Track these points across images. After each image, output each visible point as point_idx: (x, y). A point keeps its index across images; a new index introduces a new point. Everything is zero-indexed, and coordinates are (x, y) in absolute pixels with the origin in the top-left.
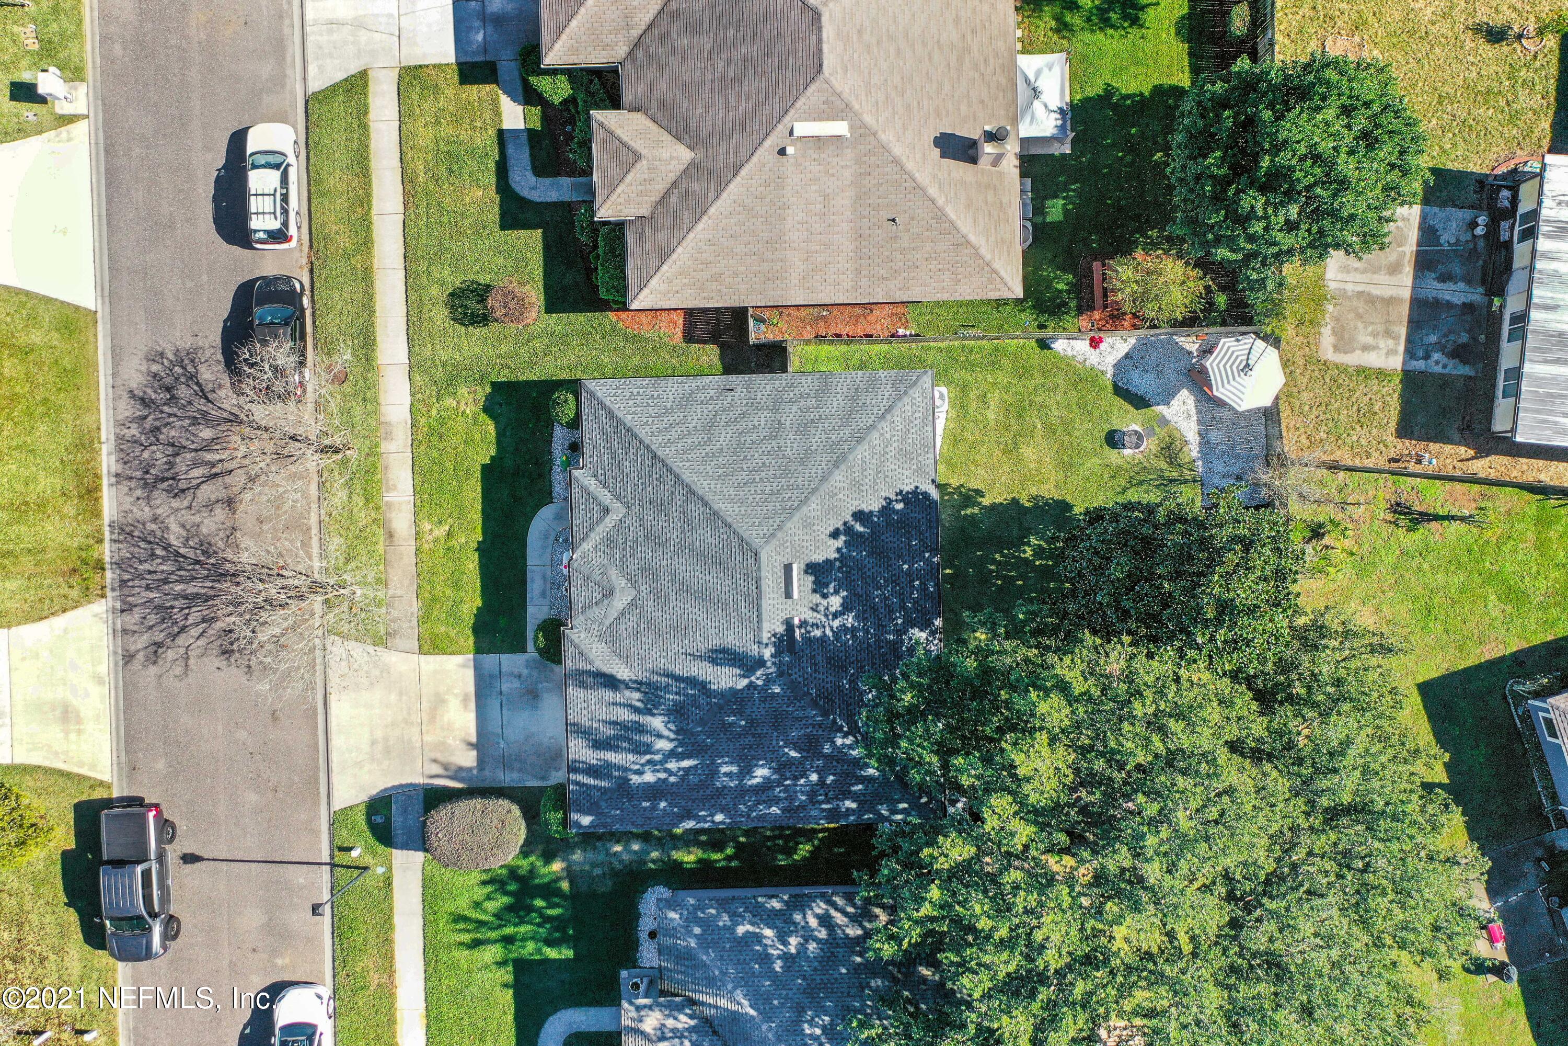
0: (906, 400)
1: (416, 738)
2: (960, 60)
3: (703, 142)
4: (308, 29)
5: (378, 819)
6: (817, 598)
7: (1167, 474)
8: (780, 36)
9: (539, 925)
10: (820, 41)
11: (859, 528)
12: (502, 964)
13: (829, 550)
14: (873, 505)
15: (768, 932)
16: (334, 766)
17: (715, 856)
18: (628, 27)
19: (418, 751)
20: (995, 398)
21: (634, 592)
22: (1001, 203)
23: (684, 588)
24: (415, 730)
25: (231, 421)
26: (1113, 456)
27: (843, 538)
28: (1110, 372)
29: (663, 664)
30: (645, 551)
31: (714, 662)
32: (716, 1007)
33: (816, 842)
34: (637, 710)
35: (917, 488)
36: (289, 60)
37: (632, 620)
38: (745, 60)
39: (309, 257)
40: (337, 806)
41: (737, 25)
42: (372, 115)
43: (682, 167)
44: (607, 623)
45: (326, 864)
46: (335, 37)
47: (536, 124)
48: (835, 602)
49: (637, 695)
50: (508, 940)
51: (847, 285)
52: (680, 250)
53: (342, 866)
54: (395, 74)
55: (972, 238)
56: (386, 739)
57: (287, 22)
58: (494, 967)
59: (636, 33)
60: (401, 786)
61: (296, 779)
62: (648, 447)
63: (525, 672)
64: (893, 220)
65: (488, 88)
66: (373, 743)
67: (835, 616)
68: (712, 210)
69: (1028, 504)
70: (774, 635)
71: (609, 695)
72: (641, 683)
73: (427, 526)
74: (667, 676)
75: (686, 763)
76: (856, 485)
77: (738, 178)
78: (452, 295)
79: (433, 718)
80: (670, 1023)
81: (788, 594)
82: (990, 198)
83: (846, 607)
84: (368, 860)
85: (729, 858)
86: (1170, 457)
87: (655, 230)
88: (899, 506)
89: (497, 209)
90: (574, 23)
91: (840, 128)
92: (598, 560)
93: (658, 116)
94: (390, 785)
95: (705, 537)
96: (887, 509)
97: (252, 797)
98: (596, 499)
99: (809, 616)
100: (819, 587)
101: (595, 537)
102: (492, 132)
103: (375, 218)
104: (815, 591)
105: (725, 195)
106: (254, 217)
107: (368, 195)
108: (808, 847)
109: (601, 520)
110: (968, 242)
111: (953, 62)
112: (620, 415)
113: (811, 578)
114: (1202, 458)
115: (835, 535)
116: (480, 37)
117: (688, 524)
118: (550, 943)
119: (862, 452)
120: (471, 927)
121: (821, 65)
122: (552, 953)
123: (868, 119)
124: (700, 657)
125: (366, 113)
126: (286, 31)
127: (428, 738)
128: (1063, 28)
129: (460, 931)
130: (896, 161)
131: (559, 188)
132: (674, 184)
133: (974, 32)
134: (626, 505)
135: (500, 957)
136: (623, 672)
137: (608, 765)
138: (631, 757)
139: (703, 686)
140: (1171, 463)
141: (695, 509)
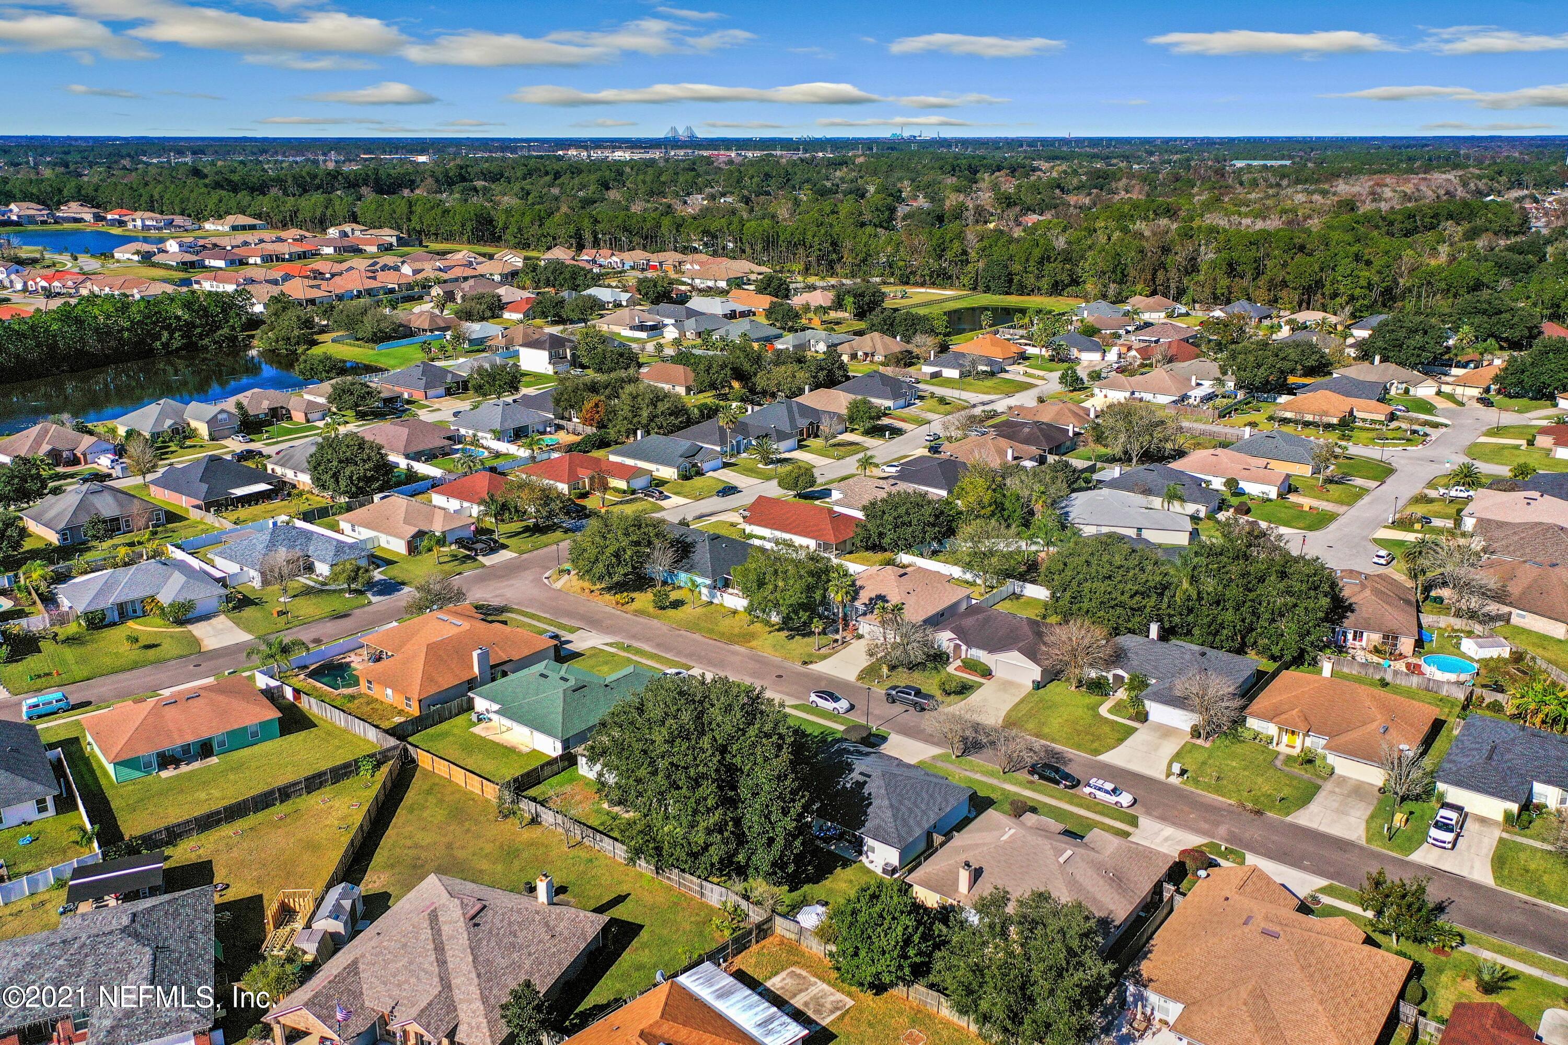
0: (896, 835)
5: (879, 737)
6: (854, 781)
11: (866, 803)
13: (866, 791)
14: (870, 810)
16: (905, 738)
19: (893, 748)
22: (944, 886)
24: (901, 750)
27: (867, 796)
35: (864, 827)
36: (1155, 819)
42: (1118, 823)
48: (848, 786)
54: (1131, 832)
55: (937, 867)
61: (909, 733)
67: (844, 784)
76: (880, 808)
81: (861, 774)
82: (949, 882)
83: (844, 787)
94: (888, 742)
96: (865, 814)
97: (911, 724)
99: (851, 776)
100: (857, 782)
107: (1089, 810)
113: (862, 782)
115: (870, 794)
119: (889, 813)
123: (1001, 843)
127: (896, 750)
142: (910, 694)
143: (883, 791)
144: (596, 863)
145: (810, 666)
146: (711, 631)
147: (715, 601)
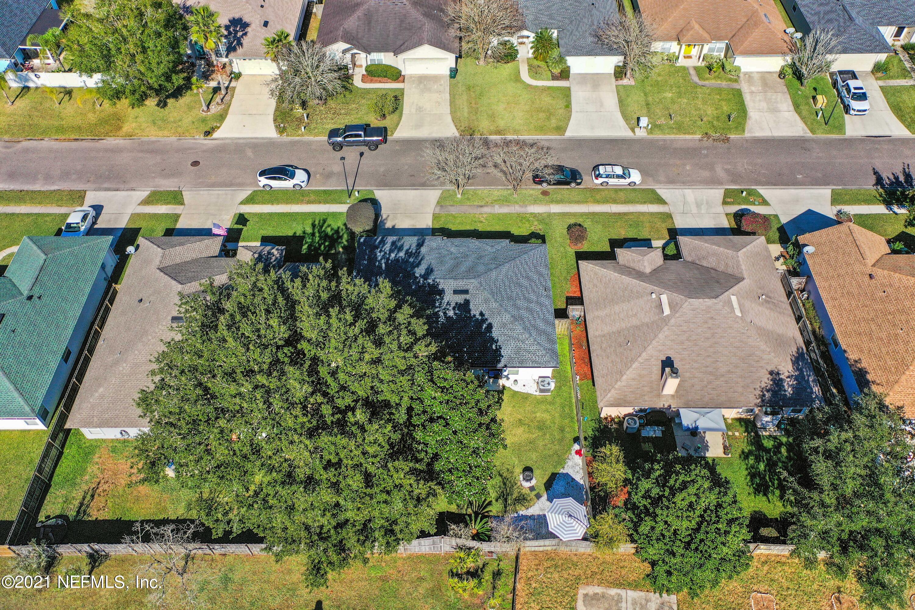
0: (544, 352)
1: (398, 212)
2: (711, 373)
3: (653, 275)
4: (680, 190)
5: (369, 201)
6: (453, 305)
7: (509, 497)
8: (704, 291)
9: (318, 243)
10: (703, 298)
11: (485, 326)
13: (475, 311)
14: (495, 333)
16: (392, 191)
18: (700, 259)
19: (395, 212)
20: (546, 416)
22: (644, 395)
23: (459, 263)
24: (402, 212)
26: (518, 470)
27: (480, 318)
28: (564, 471)
29: (427, 258)
30: (475, 256)
31: (427, 269)
34: (408, 251)
35: (503, 356)
36: (667, 185)
38: (691, 284)
39: (591, 188)
40: (375, 191)
42: (650, 205)
43: (641, 271)
45: (354, 188)
46: (679, 197)
48: (451, 313)
49: (414, 251)
50: (313, 234)
51: (597, 334)
52: (605, 270)
54: (668, 211)
55: (625, 377)
56: (400, 204)
57: (682, 185)
58: (303, 230)
59: (697, 262)
60: (382, 207)
61: (387, 181)
62: (519, 257)
64: (629, 343)
66: (399, 201)
67: (445, 313)
68: (625, 277)
70: (438, 284)
71: (414, 245)
72: (419, 253)
73: (485, 216)
74: (422, 259)
75: (384, 264)
76: (504, 325)
77: (640, 282)
78: (580, 224)
79: (406, 216)
81: (456, 292)
82: (646, 389)
83: (448, 318)
84: (353, 198)
86: (519, 500)
87: (614, 266)
88: (494, 347)
89: (617, 238)
91: (667, 311)
93: (662, 267)
94: (382, 205)
95: (481, 268)
96: (493, 340)
97: (382, 169)
98: (497, 245)
99: (446, 300)
100: (458, 306)
102: (649, 238)
103: (609, 205)
104: (456, 304)
105: (631, 279)
107: (617, 203)
109: (488, 245)
110: (622, 376)
111: (710, 369)
113: (462, 302)
114: (519, 516)
115: (482, 314)
117: (487, 265)
118: (310, 247)
119: (519, 328)
120: (321, 224)
121: (693, 298)
122: (305, 247)
123: (673, 321)
124: (429, 266)
126: (678, 185)
127: (398, 215)
128: (745, 456)
129: (320, 221)
130: (656, 336)
133: (726, 382)
134: (495, 252)
135: (307, 232)
136: (424, 249)
137: (385, 244)
138: (388, 249)
139: (417, 267)
140: (516, 500)
141: (493, 266)
142: (360, 136)
143: (495, 305)
144: (236, 577)
145: (216, 135)
146: (61, 129)
147: (31, 85)
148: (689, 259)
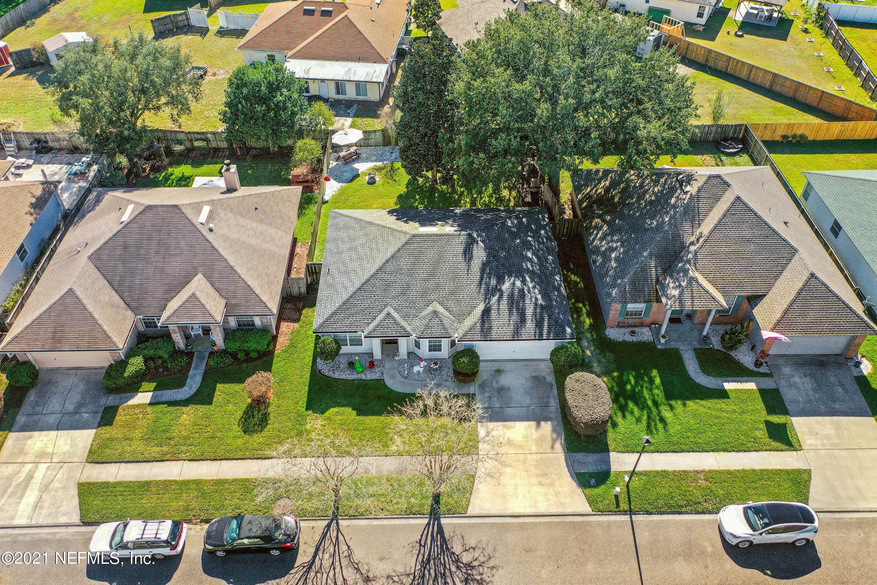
0: (344, 213)
1: (535, 457)
3: (195, 268)
4: (33, 522)
5: (593, 481)
7: (388, 170)
8: (153, 226)
9: (642, 387)
10: (162, 206)
11: (404, 220)
12: (672, 408)
13: (414, 224)
14: (393, 217)
15: (613, 255)
16: (560, 511)
17: (584, 310)
18: (118, 307)
19: (543, 455)
21: (435, 302)
23: (432, 275)
24: (529, 457)
25: (306, 579)
26: (379, 183)
27: (409, 222)
28: (341, 184)
29: (474, 287)
30: (412, 294)
31: (471, 258)
32: (656, 267)
33: (569, 274)
34: (501, 297)
35: (386, 212)
36: (49, 537)
37: (451, 304)
38: (158, 245)
39: (196, 524)
40: (588, 509)
41: (139, 247)
42: (111, 480)
43: (205, 280)
44: (452, 317)
45: (631, 518)
46: (46, 504)
47: (153, 385)
48: (440, 223)
49: (492, 298)
52: (249, 283)
53: (630, 504)
56: (537, 476)
57: (21, 538)
58: (675, 411)
59: (122, 304)
60: (568, 466)
61: (573, 536)
62: (355, 293)
63: (487, 394)
64: (256, 209)
65: (120, 410)
66: (541, 484)
67: (447, 223)
68: (232, 264)
69: (399, 206)
71: (494, 313)
72: (486, 299)
73: (394, 448)
74: (481, 284)
75: (528, 279)
76: (383, 220)
77: (220, 250)
78: (245, 432)
79: (521, 447)
80: (671, 285)
83: (443, 221)
84: (621, 485)
85: (584, 305)
86: (381, 169)
87: (235, 297)
89: (198, 406)
90: (105, 328)
91: (206, 210)
92: (417, 322)
93: (173, 294)
94: (568, 474)
95: (405, 262)
98: (381, 321)
100: (432, 225)
101: (403, 323)
102: (149, 409)
103: (181, 479)
104: (434, 226)
105: (226, 257)
106: (158, 536)
108: (573, 276)
109: (394, 319)
110: (273, 192)
112: (335, 309)
113: (428, 227)
114: (383, 161)
115: (407, 223)
116: (86, 415)
117: (398, 271)
118: (651, 381)
119: (366, 219)
120: (653, 423)
121: (174, 206)
122: (658, 381)
123: (205, 199)
124: (469, 266)
125: (109, 483)
126: (27, 538)
127: (534, 449)
129: (657, 430)
130: (228, 199)
131: (194, 375)
132: (212, 285)
134: (385, 306)
135: (667, 408)
136: (481, 307)
137: (535, 314)
138: (527, 301)
139: (484, 265)
140: (384, 169)
141: (390, 267)
148: (129, 314)
